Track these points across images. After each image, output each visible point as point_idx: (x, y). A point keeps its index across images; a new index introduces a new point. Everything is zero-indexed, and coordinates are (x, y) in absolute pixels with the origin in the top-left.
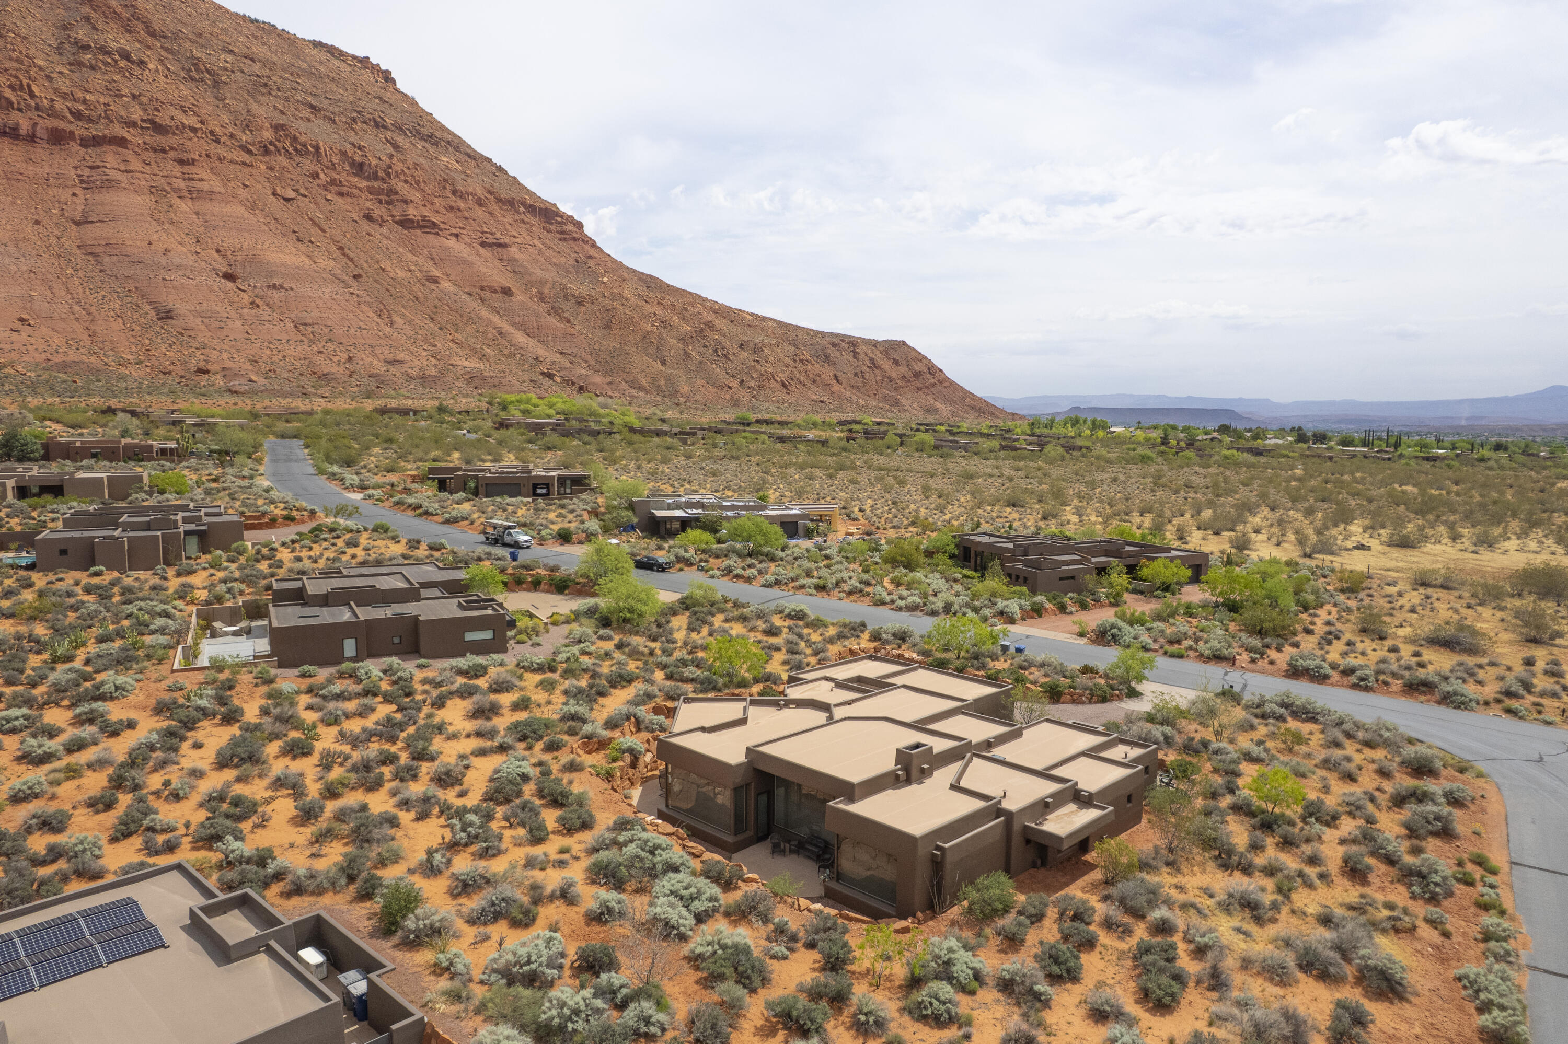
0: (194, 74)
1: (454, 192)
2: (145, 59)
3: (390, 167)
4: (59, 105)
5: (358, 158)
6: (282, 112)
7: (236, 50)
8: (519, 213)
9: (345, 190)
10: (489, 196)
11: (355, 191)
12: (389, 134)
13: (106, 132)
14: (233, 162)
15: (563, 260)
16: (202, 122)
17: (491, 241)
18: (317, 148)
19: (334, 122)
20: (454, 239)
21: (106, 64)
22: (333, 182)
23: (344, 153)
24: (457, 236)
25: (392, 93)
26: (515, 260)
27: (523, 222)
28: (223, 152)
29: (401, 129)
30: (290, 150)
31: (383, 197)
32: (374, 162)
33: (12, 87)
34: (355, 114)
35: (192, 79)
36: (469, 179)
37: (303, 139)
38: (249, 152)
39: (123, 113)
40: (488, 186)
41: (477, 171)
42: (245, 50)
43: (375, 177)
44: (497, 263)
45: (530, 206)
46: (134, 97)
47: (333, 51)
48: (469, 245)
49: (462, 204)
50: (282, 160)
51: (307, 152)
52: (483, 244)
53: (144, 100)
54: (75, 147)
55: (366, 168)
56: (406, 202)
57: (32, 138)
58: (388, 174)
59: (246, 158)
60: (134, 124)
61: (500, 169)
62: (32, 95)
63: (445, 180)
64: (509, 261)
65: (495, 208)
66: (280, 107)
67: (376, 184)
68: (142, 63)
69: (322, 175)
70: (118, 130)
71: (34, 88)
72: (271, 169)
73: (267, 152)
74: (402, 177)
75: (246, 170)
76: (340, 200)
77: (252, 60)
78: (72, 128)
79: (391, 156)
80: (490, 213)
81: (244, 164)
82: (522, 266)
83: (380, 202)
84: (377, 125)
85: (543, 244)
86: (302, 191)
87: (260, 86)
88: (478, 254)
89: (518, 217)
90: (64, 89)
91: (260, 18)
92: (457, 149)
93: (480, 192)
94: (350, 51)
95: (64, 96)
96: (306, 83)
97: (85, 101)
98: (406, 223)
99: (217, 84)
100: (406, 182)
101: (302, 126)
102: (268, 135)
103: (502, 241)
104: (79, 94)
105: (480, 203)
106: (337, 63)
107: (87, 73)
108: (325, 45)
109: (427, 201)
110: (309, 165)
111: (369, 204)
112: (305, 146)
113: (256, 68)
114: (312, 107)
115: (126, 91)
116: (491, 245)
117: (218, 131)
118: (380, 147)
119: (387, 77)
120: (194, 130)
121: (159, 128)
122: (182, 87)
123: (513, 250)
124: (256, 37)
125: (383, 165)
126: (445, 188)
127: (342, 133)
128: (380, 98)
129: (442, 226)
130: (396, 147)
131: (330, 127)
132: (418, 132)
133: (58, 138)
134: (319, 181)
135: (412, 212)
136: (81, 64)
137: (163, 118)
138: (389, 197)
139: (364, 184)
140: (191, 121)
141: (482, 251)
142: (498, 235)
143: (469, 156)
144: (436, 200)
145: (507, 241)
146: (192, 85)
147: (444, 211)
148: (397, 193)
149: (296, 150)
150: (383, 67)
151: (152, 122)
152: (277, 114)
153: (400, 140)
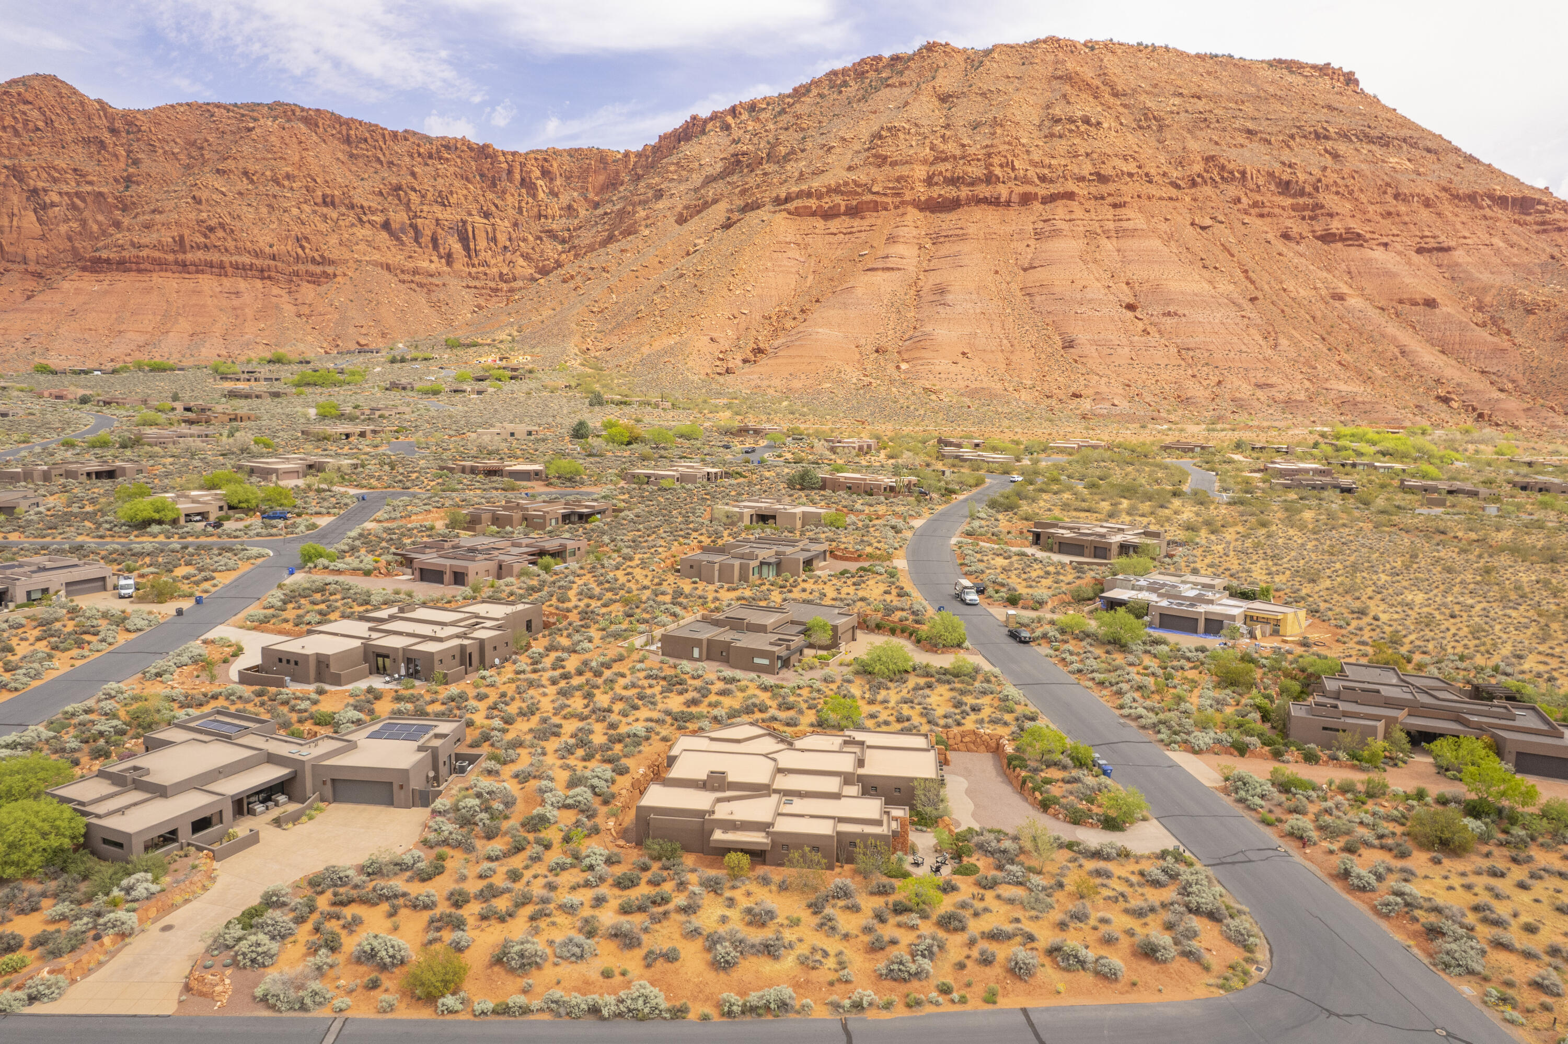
0: (1144, 124)
1: (1396, 196)
2: (1102, 119)
3: (1319, 181)
4: (1031, 173)
5: (1285, 177)
6: (1217, 143)
7: (1185, 92)
8: (1481, 208)
9: (1265, 211)
10: (1443, 194)
11: (1277, 211)
12: (1329, 145)
13: (1061, 190)
14: (1161, 198)
15: (1526, 259)
16: (1140, 167)
17: (1432, 243)
18: (1243, 173)
19: (1270, 143)
20: (1382, 248)
21: (1071, 131)
22: (1255, 205)
23: (1271, 175)
24: (1386, 245)
25: (1349, 97)
26: (1457, 264)
27: (1485, 217)
28: (1152, 190)
29: (1346, 136)
30: (1217, 179)
31: (1306, 213)
32: (1302, 177)
33: (1001, 166)
34: (1294, 131)
35: (1140, 127)
36: (1419, 180)
37: (1230, 166)
38: (1178, 187)
39: (1076, 171)
40: (1444, 183)
41: (1436, 166)
42: (1195, 89)
43: (1302, 193)
44: (1434, 270)
45: (1500, 198)
46: (1087, 155)
47: (1292, 66)
48: (1399, 253)
49: (1403, 208)
50: (1208, 190)
51: (1233, 179)
52: (1420, 251)
53: (1095, 156)
54: (1037, 206)
55: (1293, 185)
56: (1331, 215)
57: (1008, 203)
58: (1317, 189)
59: (1174, 192)
60: (1082, 179)
61: (1470, 159)
62: (1013, 169)
63: (1388, 185)
64: (1449, 266)
65: (1447, 208)
66: (1216, 138)
67: (1301, 201)
68: (1099, 123)
69: (1244, 200)
70: (1071, 186)
71: (1016, 163)
72: (1195, 200)
73: (1194, 184)
74: (1334, 189)
75: (1171, 204)
76: (1259, 222)
77: (1199, 98)
78: (1037, 190)
79: (1325, 169)
80: (1439, 214)
81: (1171, 199)
82: (1465, 271)
83: (1303, 218)
84: (1318, 136)
85: (1506, 241)
86: (1221, 218)
87: (1203, 121)
88: (1409, 263)
89: (1478, 213)
90: (1037, 159)
91: (1220, 53)
92: (1414, 146)
93: (1429, 191)
94: (1311, 61)
95: (1035, 164)
96: (1248, 108)
97: (1050, 166)
98: (1327, 238)
99: (1161, 128)
100: (1337, 193)
101: (1233, 153)
102: (1198, 168)
103: (1445, 245)
104: (1047, 161)
105: (1427, 204)
106: (1290, 78)
107: (1056, 142)
108: (1285, 62)
109: (1359, 208)
110: (1232, 190)
111: (1289, 223)
112: (1232, 173)
113: (1200, 105)
114: (1249, 132)
115: (1082, 151)
116: (1429, 251)
117: (1153, 172)
118: (1315, 159)
119: (1350, 79)
120: (1131, 175)
121: (1102, 179)
122: (1130, 136)
123: (1459, 255)
124: (1209, 73)
125: (1312, 179)
126: (1385, 193)
127: (1275, 153)
128: (1329, 107)
129: (1368, 236)
130: (1336, 156)
131: (1263, 148)
132: (1366, 136)
133: (1026, 199)
134: (1240, 206)
135: (1336, 226)
136: (1052, 135)
137: (1107, 170)
138: (1315, 211)
139: (1289, 201)
140: (1131, 167)
141: (1417, 259)
142: (1443, 238)
143: (1429, 151)
144: (1371, 208)
145: (1452, 244)
146: (1140, 133)
147: (1379, 218)
148: (1322, 207)
149: (1222, 178)
150: (1345, 70)
151: (1098, 174)
152: (1212, 146)
153: (1342, 147)
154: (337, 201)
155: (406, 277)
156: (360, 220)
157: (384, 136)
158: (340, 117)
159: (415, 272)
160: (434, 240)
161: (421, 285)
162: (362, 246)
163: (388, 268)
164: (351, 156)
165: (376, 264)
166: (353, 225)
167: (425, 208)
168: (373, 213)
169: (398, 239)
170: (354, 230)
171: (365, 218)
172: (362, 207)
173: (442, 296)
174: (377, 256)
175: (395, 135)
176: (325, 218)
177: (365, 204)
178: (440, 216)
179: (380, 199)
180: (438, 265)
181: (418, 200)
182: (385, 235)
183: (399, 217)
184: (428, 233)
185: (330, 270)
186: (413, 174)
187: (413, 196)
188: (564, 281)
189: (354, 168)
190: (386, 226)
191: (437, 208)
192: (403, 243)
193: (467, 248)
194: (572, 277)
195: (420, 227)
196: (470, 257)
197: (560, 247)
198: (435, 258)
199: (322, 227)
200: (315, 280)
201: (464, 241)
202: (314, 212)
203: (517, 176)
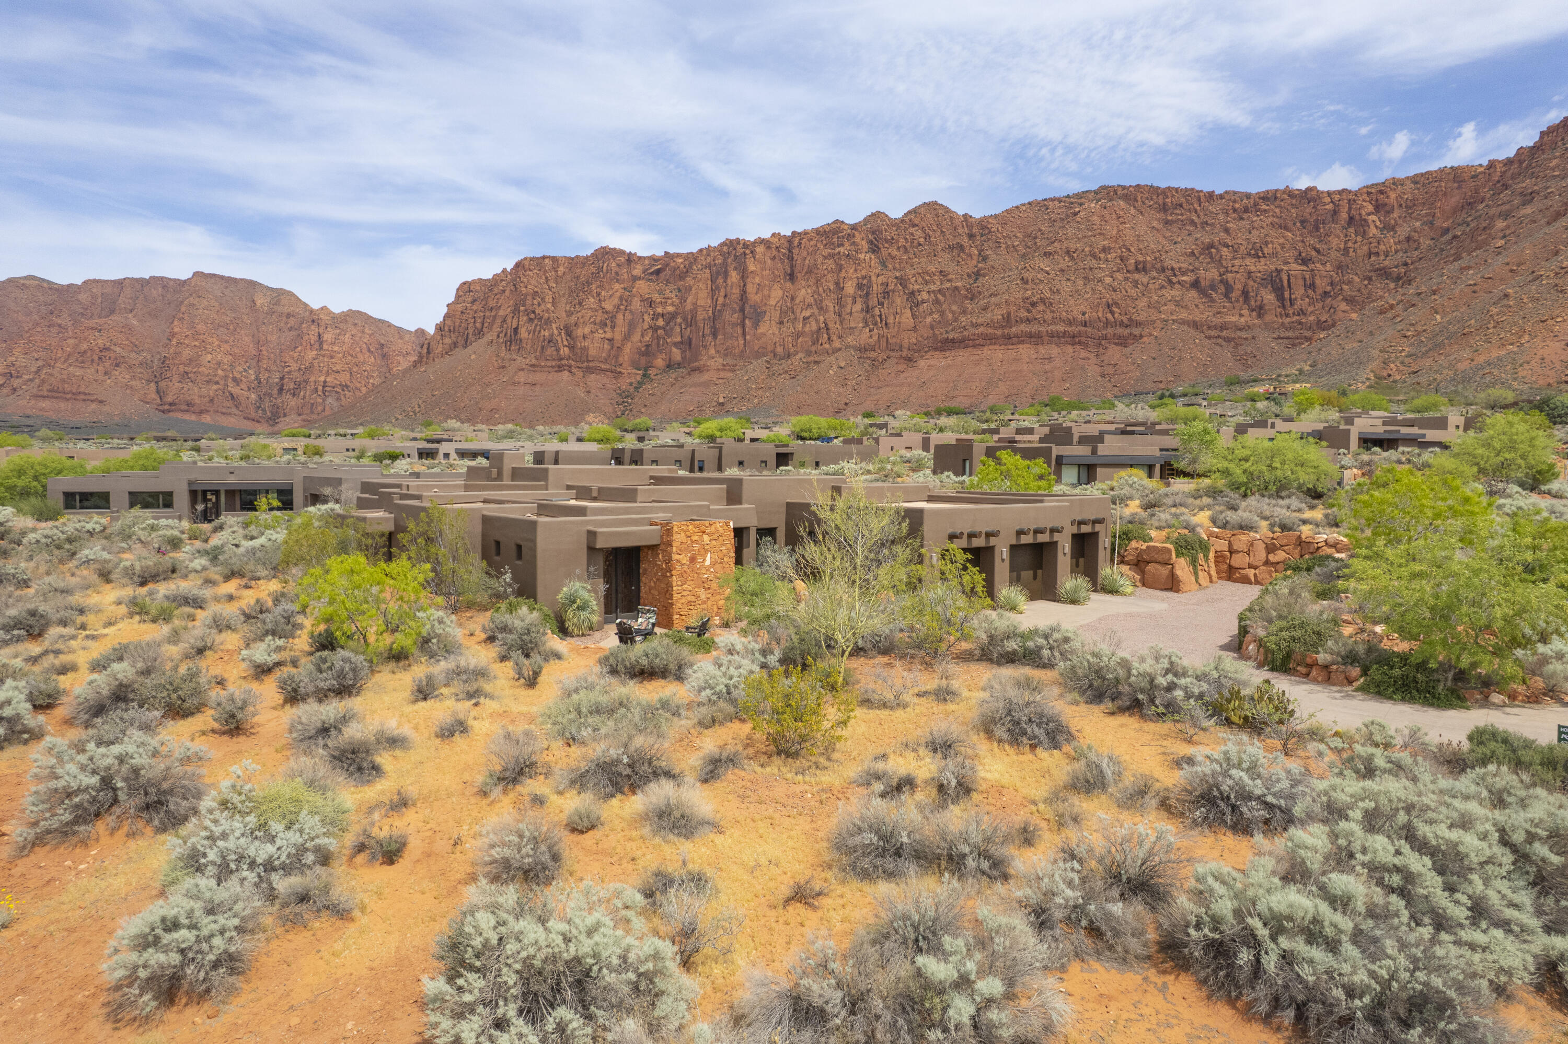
154: (1148, 266)
155: (1213, 333)
156: (1170, 282)
157: (1199, 199)
158: (1158, 188)
159: (1223, 327)
160: (1245, 293)
161: (1228, 340)
162: (1170, 307)
163: (1195, 325)
164: (1167, 222)
165: (1183, 322)
166: (1163, 287)
167: (1237, 262)
168: (1183, 274)
169: (1206, 295)
170: (1164, 291)
171: (1174, 280)
172: (1173, 269)
173: (1249, 349)
174: (1184, 315)
175: (1211, 196)
176: (1136, 284)
177: (1176, 266)
178: (1252, 268)
179: (1191, 260)
180: (1246, 317)
181: (1230, 256)
182: (1193, 293)
183: (1210, 274)
184: (1239, 286)
185: (1136, 331)
186: (1227, 231)
187: (1225, 251)
188: (1381, 312)
189: (1168, 234)
190: (1196, 284)
191: (1249, 261)
192: (1212, 300)
193: (1281, 298)
194: (1392, 307)
195: (1231, 282)
196: (1284, 307)
197: (1392, 285)
198: (1245, 312)
199: (1133, 292)
200: (1122, 342)
201: (1278, 291)
202: (1126, 279)
203: (1344, 215)
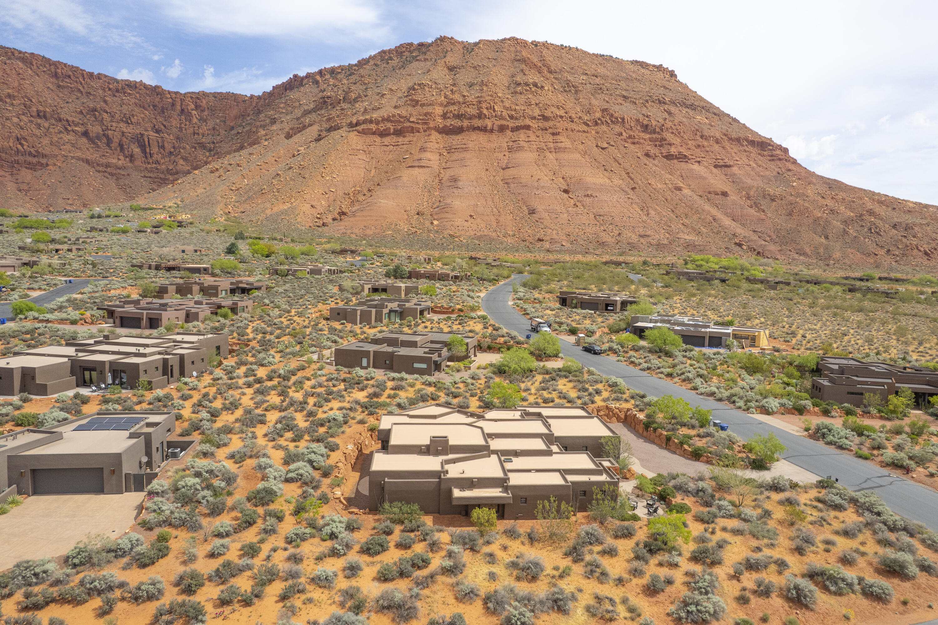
0: (567, 89)
1: (702, 137)
2: (544, 85)
3: (663, 125)
4: (505, 113)
5: (645, 122)
6: (607, 102)
7: (589, 73)
8: (743, 146)
9: (636, 140)
10: (724, 137)
11: (642, 141)
12: (666, 107)
13: (522, 124)
14: (579, 131)
15: (768, 173)
16: (566, 113)
17: (721, 163)
18: (623, 119)
19: (635, 104)
20: (697, 164)
21: (526, 90)
22: (630, 137)
23: (638, 120)
24: (699, 162)
25: (673, 83)
26: (735, 174)
27: (745, 151)
28: (574, 126)
29: (674, 103)
30: (609, 121)
31: (657, 143)
32: (654, 123)
33: (487, 108)
34: (648, 98)
35: (565, 91)
36: (712, 129)
37: (616, 115)
38: (588, 125)
39: (530, 113)
40: (724, 131)
41: (719, 123)
42: (594, 72)
43: (654, 132)
44: (723, 177)
45: (753, 141)
46: (537, 104)
47: (643, 65)
48: (706, 167)
49: (706, 143)
50: (604, 128)
51: (618, 122)
52: (716, 166)
53: (541, 105)
54: (509, 133)
55: (649, 127)
56: (670, 145)
57: (492, 131)
58: (662, 130)
59: (585, 128)
60: (534, 118)
61: (735, 120)
62: (494, 111)
63: (697, 130)
64: (731, 176)
65: (727, 144)
66: (607, 99)
67: (654, 136)
68: (542, 87)
69: (624, 134)
70: (528, 122)
71: (496, 107)
72: (597, 133)
73: (596, 124)
74: (670, 131)
75: (584, 135)
76: (632, 146)
77: (596, 77)
78: (508, 123)
79: (665, 119)
80: (723, 147)
81: (584, 131)
82: (739, 178)
83: (656, 146)
84: (660, 102)
85: (757, 164)
86: (612, 143)
87: (599, 89)
88: (711, 172)
89: (741, 148)
90: (508, 105)
91: (605, 54)
92: (708, 111)
93: (718, 135)
94: (652, 63)
95: (507, 109)
96: (623, 84)
97: (515, 110)
98: (669, 157)
99: (576, 92)
100: (672, 133)
101: (617, 108)
102: (598, 115)
103: (728, 164)
104: (513, 107)
105: (717, 142)
106: (643, 71)
107: (519, 96)
108: (639, 62)
109: (684, 143)
110: (618, 128)
111: (649, 148)
112: (617, 118)
113: (597, 81)
114: (624, 97)
115: (533, 102)
116: (721, 167)
117: (574, 116)
118: (659, 114)
119: (672, 74)
120: (561, 117)
121: (545, 118)
122: (560, 96)
123: (735, 169)
124: (601, 64)
125: (659, 125)
126: (696, 134)
127: (639, 109)
128: (664, 87)
129: (690, 157)
130: (670, 113)
131: (632, 106)
132: (684, 104)
133: (502, 129)
134: (622, 137)
135: (673, 150)
136: (516, 92)
137: (548, 114)
138: (661, 142)
139: (648, 136)
140: (562, 113)
141: (715, 170)
142: (726, 160)
143: (715, 114)
144: (690, 142)
145: (731, 163)
146: (565, 94)
147: (694, 148)
148: (666, 140)
149: (612, 121)
150: (670, 69)
151: (543, 116)
152: (605, 103)
153: (673, 109)
154: (48, 115)
155: (101, 169)
156: (66, 129)
157: (83, 75)
158: (49, 60)
159: (107, 166)
160: (121, 146)
161: (111, 174)
162: (68, 147)
163: (87, 162)
164: (59, 86)
165: (78, 159)
166: (60, 132)
167: (114, 124)
168: (76, 125)
169: (94, 143)
170: (62, 135)
171: (69, 128)
172: (67, 121)
173: (127, 182)
174: (79, 154)
175: (91, 75)
176: (39, 126)
177: (70, 119)
178: (125, 130)
179: (81, 116)
180: (122, 161)
181: (109, 119)
182: (84, 140)
183: (95, 129)
184: (116, 140)
185: (44, 161)
186: (105, 102)
187: (105, 115)
188: (212, 172)
189: (61, 95)
190: (86, 134)
191: (122, 125)
192: (98, 147)
193: (144, 151)
194: (217, 170)
195: (111, 136)
196: (146, 157)
197: (207, 154)
198: (121, 157)
199: (37, 132)
200: (32, 167)
201: (143, 147)
202: (31, 122)
203: (178, 107)
